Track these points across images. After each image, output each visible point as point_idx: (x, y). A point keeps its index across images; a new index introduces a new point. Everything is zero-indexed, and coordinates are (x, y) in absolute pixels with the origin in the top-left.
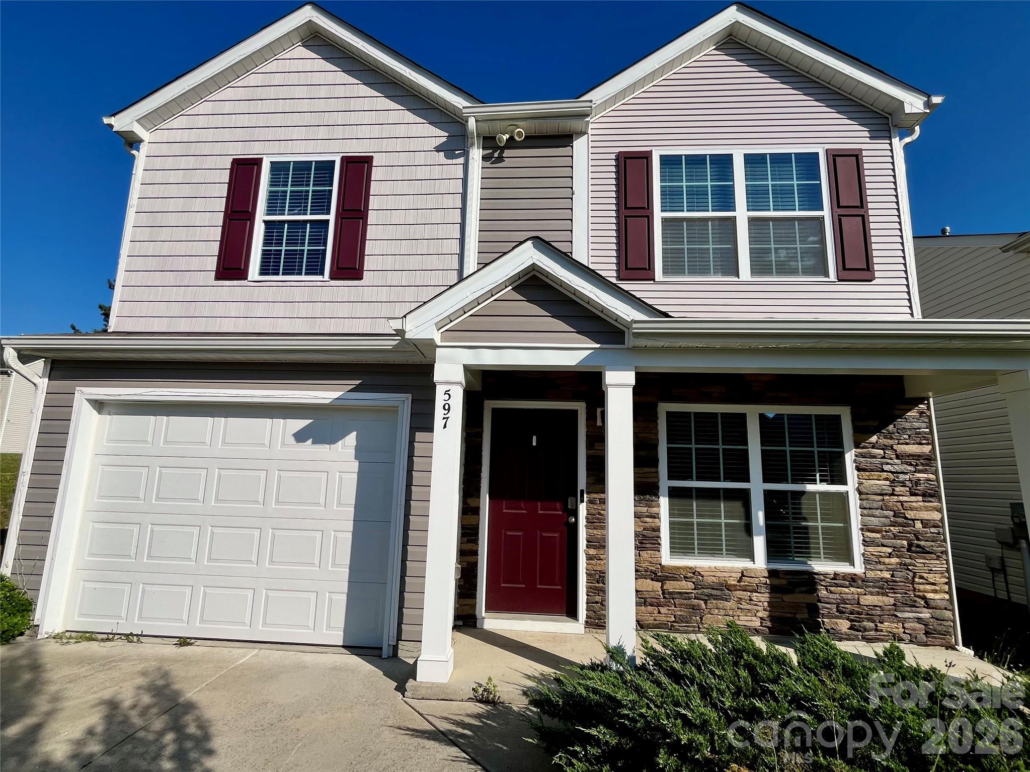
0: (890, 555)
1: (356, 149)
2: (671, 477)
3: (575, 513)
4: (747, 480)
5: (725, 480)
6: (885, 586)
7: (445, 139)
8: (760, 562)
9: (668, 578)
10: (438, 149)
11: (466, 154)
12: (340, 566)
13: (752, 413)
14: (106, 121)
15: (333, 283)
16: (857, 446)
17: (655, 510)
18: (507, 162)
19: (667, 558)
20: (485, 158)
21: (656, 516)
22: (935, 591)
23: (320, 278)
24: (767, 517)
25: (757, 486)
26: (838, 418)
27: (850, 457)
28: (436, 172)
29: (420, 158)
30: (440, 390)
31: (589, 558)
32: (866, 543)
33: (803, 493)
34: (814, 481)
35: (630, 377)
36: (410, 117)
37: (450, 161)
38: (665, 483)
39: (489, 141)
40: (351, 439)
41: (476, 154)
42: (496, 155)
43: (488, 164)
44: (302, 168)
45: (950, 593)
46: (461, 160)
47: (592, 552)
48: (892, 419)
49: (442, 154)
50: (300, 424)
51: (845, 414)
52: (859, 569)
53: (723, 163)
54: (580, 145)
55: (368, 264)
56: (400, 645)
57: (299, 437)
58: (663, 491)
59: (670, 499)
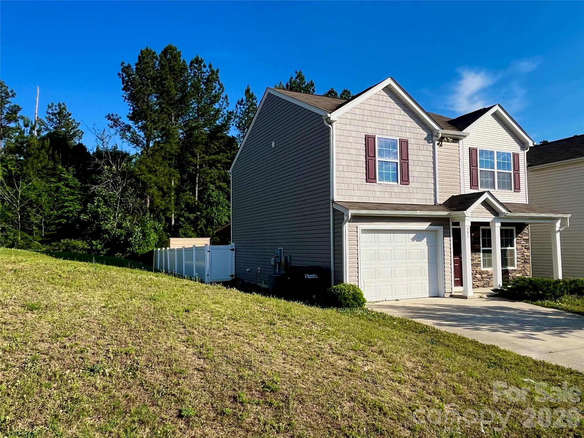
0: (521, 264)
1: (403, 136)
2: (483, 247)
6: (520, 272)
9: (482, 274)
10: (425, 139)
11: (433, 142)
12: (426, 276)
15: (402, 186)
16: (516, 237)
17: (480, 256)
18: (443, 146)
19: (482, 269)
20: (438, 144)
21: (480, 258)
23: (397, 183)
26: (513, 230)
27: (515, 240)
28: (425, 148)
29: (421, 142)
30: (466, 228)
32: (518, 261)
33: (506, 250)
34: (508, 246)
35: (499, 225)
37: (428, 144)
38: (482, 249)
40: (425, 240)
42: (440, 143)
43: (438, 146)
44: (387, 141)
45: (530, 272)
46: (432, 144)
48: (522, 230)
49: (426, 141)
50: (412, 235)
51: (514, 228)
52: (516, 268)
53: (492, 153)
54: (461, 142)
55: (411, 179)
56: (445, 294)
57: (413, 239)
58: (481, 251)
59: (483, 252)
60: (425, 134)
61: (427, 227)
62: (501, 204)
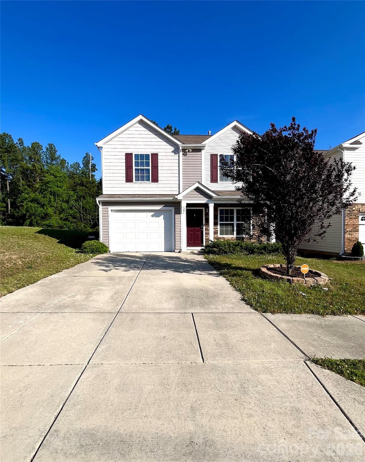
0: (256, 233)
1: (154, 151)
2: (220, 221)
3: (203, 229)
4: (233, 221)
5: (230, 221)
6: (255, 238)
7: (174, 150)
8: (235, 236)
9: (219, 239)
10: (172, 152)
11: (179, 153)
12: (162, 238)
13: (235, 209)
14: (96, 144)
15: (153, 183)
17: (217, 227)
18: (188, 155)
19: (219, 236)
20: (183, 154)
21: (217, 228)
22: (263, 239)
23: (149, 182)
24: (237, 228)
25: (235, 222)
27: (252, 217)
28: (172, 158)
29: (168, 154)
30: (182, 207)
31: (205, 236)
32: (253, 232)
33: (243, 223)
35: (213, 205)
36: (165, 144)
37: (175, 155)
38: (219, 222)
39: (184, 150)
40: (162, 216)
41: (181, 153)
42: (185, 154)
43: (183, 156)
44: (142, 156)
46: (178, 155)
47: (206, 235)
49: (173, 153)
50: (153, 213)
54: (203, 151)
55: (159, 179)
56: (175, 250)
57: (152, 216)
58: (219, 224)
59: (220, 225)
60: (172, 149)
61: (161, 208)
62: (212, 192)
